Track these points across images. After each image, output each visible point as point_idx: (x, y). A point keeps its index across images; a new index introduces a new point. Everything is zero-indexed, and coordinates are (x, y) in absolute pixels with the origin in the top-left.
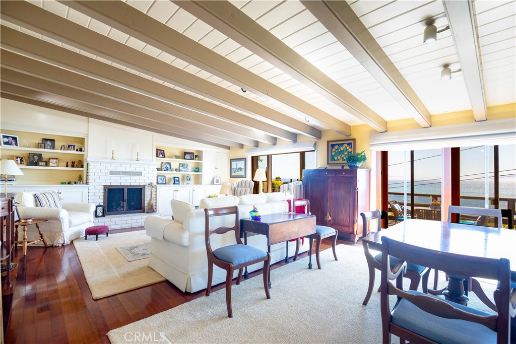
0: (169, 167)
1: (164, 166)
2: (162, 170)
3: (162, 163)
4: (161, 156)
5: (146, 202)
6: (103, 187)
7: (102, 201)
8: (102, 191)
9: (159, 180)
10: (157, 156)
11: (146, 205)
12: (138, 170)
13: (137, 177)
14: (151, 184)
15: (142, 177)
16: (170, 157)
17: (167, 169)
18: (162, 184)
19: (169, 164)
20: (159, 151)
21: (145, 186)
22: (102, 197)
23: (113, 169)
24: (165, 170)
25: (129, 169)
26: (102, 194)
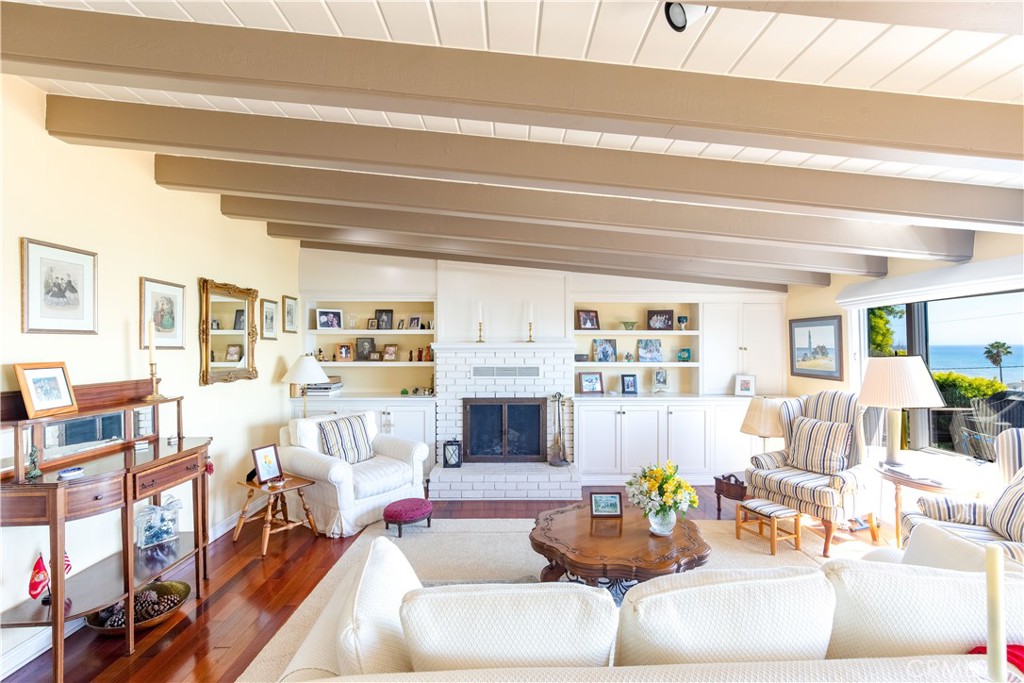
0: (610, 350)
1: (600, 349)
2: (593, 360)
3: (595, 341)
4: (589, 325)
5: (550, 438)
6: (461, 403)
7: (460, 430)
8: (460, 410)
9: (585, 384)
10: (578, 327)
11: (549, 444)
12: (531, 363)
13: (527, 380)
14: (558, 396)
15: (539, 380)
16: (614, 327)
17: (605, 358)
18: (593, 392)
19: (612, 343)
20: (583, 315)
21: (545, 399)
22: (460, 424)
23: (479, 363)
24: (600, 360)
25: (512, 363)
26: (460, 417)
